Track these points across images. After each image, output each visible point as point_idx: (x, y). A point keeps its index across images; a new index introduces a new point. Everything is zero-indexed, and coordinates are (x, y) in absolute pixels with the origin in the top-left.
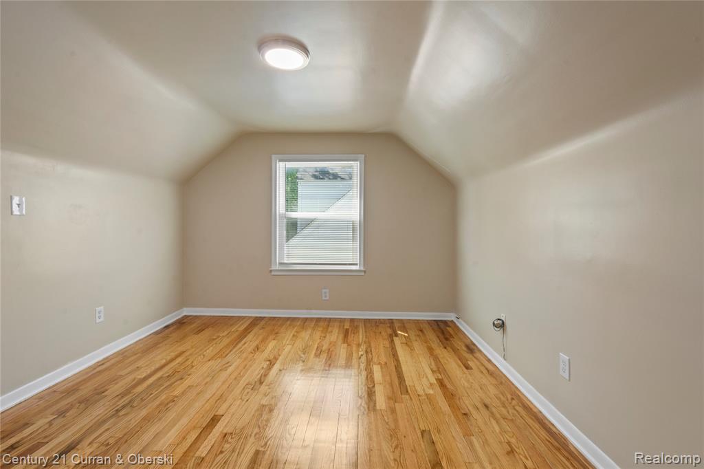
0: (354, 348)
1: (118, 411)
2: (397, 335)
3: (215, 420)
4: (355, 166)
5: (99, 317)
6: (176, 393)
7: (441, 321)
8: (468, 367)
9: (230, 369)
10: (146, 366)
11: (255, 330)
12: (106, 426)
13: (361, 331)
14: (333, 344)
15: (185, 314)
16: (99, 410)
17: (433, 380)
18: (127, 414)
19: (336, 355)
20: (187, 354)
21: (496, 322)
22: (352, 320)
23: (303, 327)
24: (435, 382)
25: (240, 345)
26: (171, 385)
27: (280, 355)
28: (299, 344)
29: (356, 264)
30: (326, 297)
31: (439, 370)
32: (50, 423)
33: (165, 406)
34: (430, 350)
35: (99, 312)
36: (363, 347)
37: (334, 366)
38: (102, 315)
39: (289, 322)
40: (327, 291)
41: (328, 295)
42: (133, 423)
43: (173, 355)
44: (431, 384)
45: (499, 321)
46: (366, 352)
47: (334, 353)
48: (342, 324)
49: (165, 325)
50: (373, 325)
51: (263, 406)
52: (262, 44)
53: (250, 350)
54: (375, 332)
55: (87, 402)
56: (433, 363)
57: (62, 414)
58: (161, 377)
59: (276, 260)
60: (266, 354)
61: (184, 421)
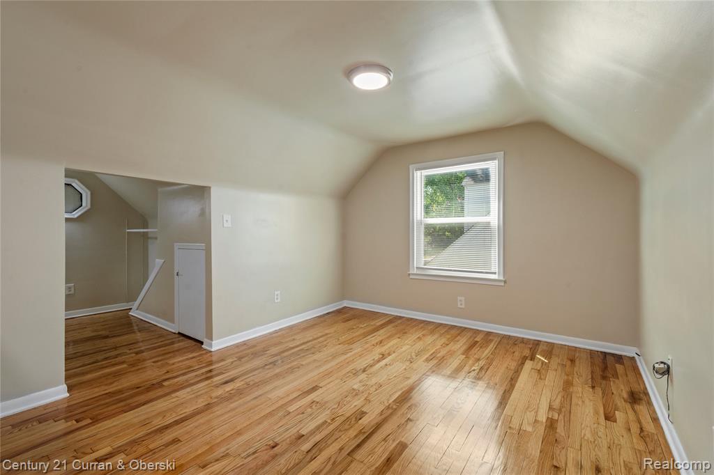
0: (470, 362)
1: (266, 365)
2: (532, 358)
3: (315, 389)
4: (493, 166)
5: (277, 299)
6: (304, 363)
7: (613, 355)
8: (609, 417)
9: (348, 355)
10: (300, 338)
11: (389, 327)
12: (254, 373)
13: (492, 346)
14: (451, 353)
15: (345, 305)
16: (258, 362)
17: (543, 418)
18: (270, 368)
19: (445, 364)
20: (329, 336)
21: (657, 366)
22: (489, 334)
23: (432, 332)
24: (544, 421)
25: (369, 337)
26: (304, 356)
27: (394, 352)
28: (419, 345)
29: (495, 273)
30: (461, 304)
31: (560, 410)
32: (232, 363)
33: (291, 370)
34: (568, 384)
35: (277, 295)
36: (482, 363)
37: (436, 374)
38: (279, 297)
39: (422, 325)
40: (463, 298)
41: (463, 302)
42: (269, 375)
43: (320, 334)
44: (536, 421)
45: (662, 366)
46: (481, 369)
47: (445, 362)
48: (475, 335)
49: (327, 312)
50: (509, 343)
51: (353, 389)
52: (350, 71)
53: (373, 343)
54: (507, 351)
55: (255, 355)
56: (558, 401)
57: (240, 358)
58: (303, 349)
59: (414, 264)
60: (383, 349)
61: (295, 384)
